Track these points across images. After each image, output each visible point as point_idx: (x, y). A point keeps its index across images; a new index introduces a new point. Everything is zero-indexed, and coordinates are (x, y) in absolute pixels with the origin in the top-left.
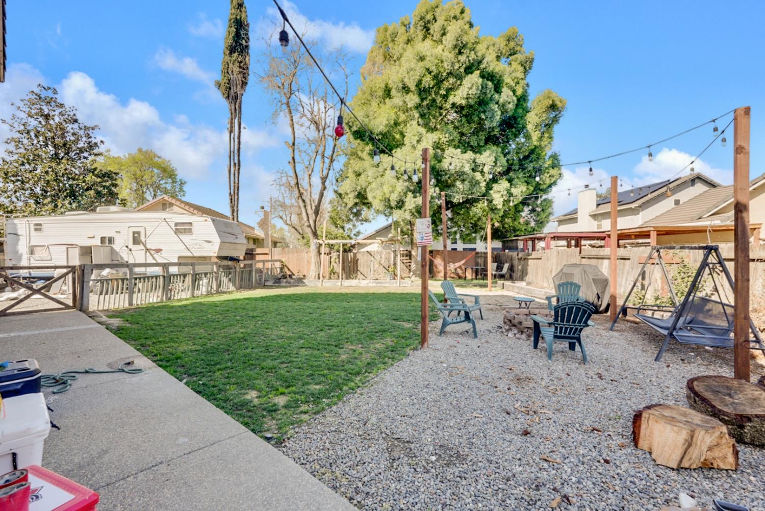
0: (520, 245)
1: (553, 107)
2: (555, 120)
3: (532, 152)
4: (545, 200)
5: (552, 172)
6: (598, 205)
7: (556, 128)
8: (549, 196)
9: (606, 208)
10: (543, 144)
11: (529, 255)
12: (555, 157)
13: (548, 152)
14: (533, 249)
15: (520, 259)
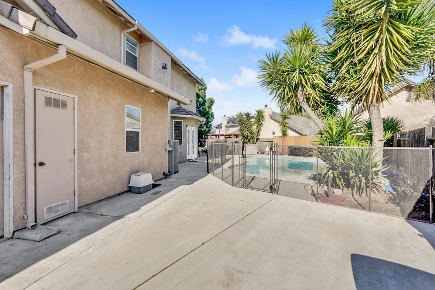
0: (203, 137)
1: (212, 102)
2: (212, 104)
3: (206, 113)
4: (210, 124)
5: (212, 118)
6: (228, 123)
7: (212, 107)
8: (211, 123)
9: (231, 124)
10: (209, 111)
11: (206, 140)
12: (212, 113)
13: (210, 113)
14: (207, 138)
15: (203, 141)
